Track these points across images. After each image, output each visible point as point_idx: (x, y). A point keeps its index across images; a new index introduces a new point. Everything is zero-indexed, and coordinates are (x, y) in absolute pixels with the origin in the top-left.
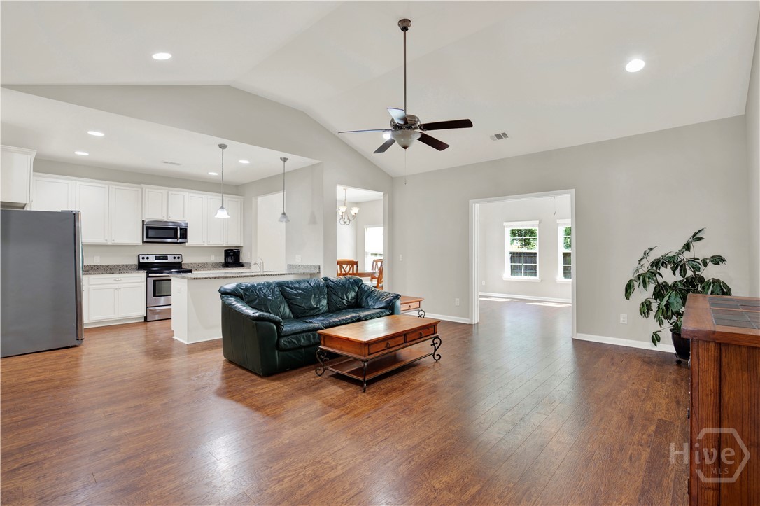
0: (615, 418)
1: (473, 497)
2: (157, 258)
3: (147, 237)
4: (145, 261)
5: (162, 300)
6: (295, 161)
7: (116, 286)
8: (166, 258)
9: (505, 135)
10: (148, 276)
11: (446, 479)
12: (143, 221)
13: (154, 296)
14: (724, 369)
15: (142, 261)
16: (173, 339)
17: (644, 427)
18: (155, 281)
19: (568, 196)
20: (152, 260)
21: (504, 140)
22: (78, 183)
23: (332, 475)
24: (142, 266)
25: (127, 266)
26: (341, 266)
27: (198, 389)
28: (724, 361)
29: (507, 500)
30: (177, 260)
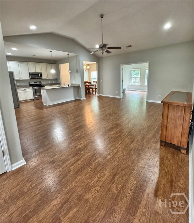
0: (152, 120)
1: (118, 136)
2: (35, 83)
3: (31, 77)
4: (31, 84)
5: (38, 94)
6: (71, 54)
7: (25, 91)
8: (37, 83)
9: (130, 46)
10: (33, 88)
11: (113, 133)
12: (29, 73)
13: (35, 93)
14: (169, 109)
15: (30, 84)
16: (43, 105)
17: (159, 122)
18: (35, 89)
19: (148, 63)
20: (33, 83)
21: (130, 47)
22: (9, 62)
23: (88, 133)
24: (31, 85)
25: (26, 85)
26: (86, 83)
27: (54, 116)
28: (169, 107)
29: (125, 136)
30: (40, 83)
